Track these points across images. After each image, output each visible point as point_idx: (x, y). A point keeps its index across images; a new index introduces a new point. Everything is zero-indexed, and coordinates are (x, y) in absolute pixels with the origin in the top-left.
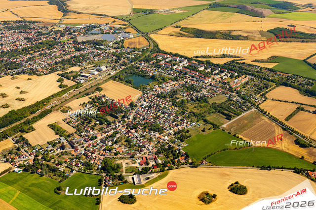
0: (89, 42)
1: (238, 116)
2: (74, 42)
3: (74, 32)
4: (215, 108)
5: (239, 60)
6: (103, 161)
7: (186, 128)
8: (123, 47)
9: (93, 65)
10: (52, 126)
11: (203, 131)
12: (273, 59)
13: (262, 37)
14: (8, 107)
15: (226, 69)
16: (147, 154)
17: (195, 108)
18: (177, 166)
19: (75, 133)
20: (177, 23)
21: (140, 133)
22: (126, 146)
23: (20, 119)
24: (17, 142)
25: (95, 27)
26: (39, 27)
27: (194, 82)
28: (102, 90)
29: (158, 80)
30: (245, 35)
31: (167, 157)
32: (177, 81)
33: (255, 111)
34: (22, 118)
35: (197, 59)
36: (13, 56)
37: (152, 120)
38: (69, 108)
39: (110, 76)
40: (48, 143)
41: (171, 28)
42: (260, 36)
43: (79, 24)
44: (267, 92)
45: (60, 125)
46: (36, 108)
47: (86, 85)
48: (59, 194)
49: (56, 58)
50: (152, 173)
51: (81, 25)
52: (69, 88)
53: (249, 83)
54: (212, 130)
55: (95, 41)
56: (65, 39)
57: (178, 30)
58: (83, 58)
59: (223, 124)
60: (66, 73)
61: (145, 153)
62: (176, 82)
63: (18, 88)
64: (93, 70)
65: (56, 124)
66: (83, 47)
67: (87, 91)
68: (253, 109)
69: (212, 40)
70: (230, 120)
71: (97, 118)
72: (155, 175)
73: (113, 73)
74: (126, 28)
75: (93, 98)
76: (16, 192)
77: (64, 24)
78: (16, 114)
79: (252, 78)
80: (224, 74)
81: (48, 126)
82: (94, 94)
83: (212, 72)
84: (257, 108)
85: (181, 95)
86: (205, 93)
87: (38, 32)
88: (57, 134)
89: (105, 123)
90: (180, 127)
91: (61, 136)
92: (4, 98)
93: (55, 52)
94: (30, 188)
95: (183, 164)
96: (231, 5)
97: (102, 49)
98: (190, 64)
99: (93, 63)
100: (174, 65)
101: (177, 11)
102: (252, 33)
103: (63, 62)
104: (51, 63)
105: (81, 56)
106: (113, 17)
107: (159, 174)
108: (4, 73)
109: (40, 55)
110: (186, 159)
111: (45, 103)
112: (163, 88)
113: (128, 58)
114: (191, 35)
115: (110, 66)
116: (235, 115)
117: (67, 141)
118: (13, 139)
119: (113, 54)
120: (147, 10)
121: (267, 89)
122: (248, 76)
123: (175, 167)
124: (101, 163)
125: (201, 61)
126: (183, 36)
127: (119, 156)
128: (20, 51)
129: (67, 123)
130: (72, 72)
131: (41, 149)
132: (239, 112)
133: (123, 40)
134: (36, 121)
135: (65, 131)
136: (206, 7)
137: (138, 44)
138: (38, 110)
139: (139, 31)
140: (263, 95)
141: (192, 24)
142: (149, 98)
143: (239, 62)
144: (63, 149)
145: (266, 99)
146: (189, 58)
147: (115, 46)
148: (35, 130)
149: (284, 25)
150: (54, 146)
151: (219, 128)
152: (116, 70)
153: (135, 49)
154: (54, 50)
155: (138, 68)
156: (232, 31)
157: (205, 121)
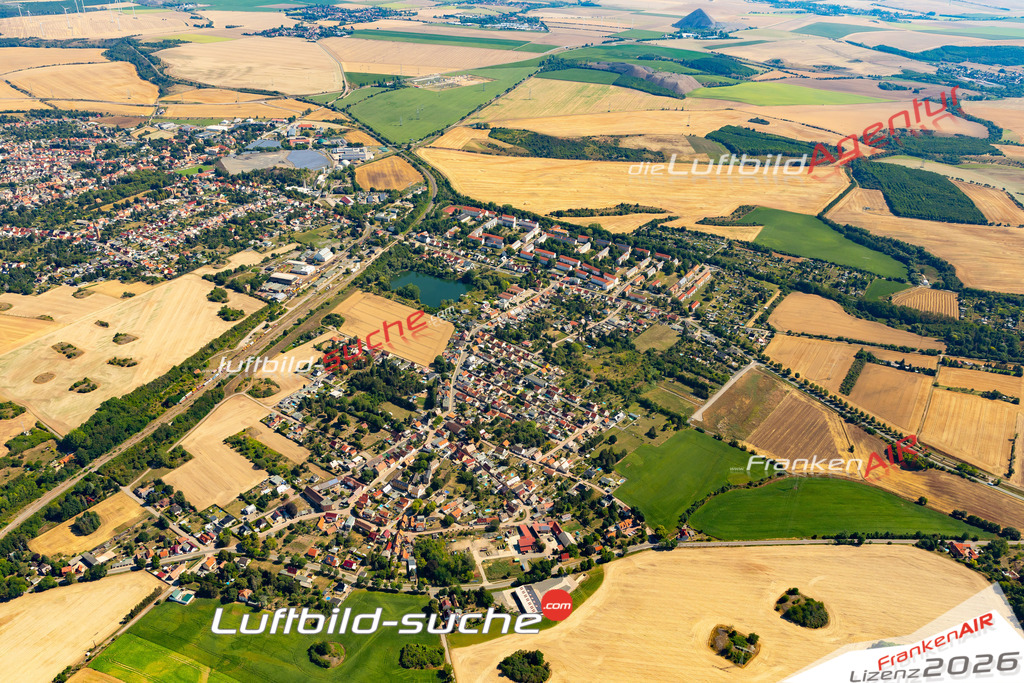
0: (262, 176)
1: (722, 384)
2: (218, 173)
3: (208, 143)
4: (657, 365)
5: (666, 220)
6: (417, 547)
7: (604, 429)
8: (357, 188)
9: (293, 246)
10: (238, 443)
11: (651, 435)
12: (746, 215)
13: (697, 152)
14: (94, 388)
15: (648, 248)
16: (529, 516)
17: (606, 368)
18: (620, 547)
19: (310, 461)
20: (474, 115)
21: (490, 453)
22: (464, 496)
23: (139, 425)
24: (150, 501)
25: (260, 128)
26: (104, 131)
27: (579, 290)
28: (342, 321)
29: (484, 288)
30: (655, 147)
31: (585, 523)
32: (534, 287)
33: (759, 368)
34: (143, 424)
35: (564, 220)
36: (58, 222)
37: (509, 411)
38: (268, 381)
39: (352, 277)
40: (241, 497)
41: (465, 131)
42: (692, 150)
43: (213, 121)
44: (768, 312)
45: (258, 439)
46: (175, 387)
47: (294, 310)
48: (327, 667)
49: (183, 226)
50: (560, 574)
51: (219, 121)
52: (250, 319)
53: (716, 288)
54: (671, 433)
55: (277, 172)
56: (188, 165)
57: (484, 135)
58: (259, 225)
59: (692, 411)
60: (228, 273)
61: (521, 515)
62: (531, 292)
63: (104, 325)
64: (298, 259)
65: (248, 435)
66: (249, 191)
67: (304, 328)
68: (753, 365)
69: (578, 161)
70: (706, 397)
71: (357, 410)
72: (570, 583)
73: (357, 269)
74: (345, 131)
75: (324, 347)
76: (198, 672)
77: (171, 120)
78: (124, 409)
79: (718, 274)
80: (646, 262)
81: (226, 441)
82: (326, 336)
83: (615, 259)
84: (762, 360)
85: (556, 329)
86: (617, 321)
87: (107, 146)
88: (257, 467)
89: (385, 426)
90: (588, 428)
91: (271, 473)
92: (72, 360)
93: (173, 207)
94: (236, 653)
95: (633, 542)
96: (594, 64)
97: (304, 196)
98: (553, 237)
99: (291, 240)
100: (512, 241)
101: (464, 82)
102: (670, 142)
103: (209, 238)
104: (173, 242)
105: (251, 219)
106: (301, 99)
107: (581, 578)
108: (45, 278)
109: (136, 216)
110: (635, 524)
111: (197, 371)
112: (503, 310)
113: (382, 221)
114: (522, 150)
115: (342, 248)
116: (714, 384)
117: (294, 487)
118: (136, 492)
119: (337, 210)
120: (385, 78)
121: (764, 302)
122: (707, 267)
123: (616, 552)
124: (413, 555)
125: (577, 227)
126: (501, 151)
127: (456, 527)
128: (72, 208)
129: (278, 431)
130: (242, 268)
131: (228, 518)
132: (720, 373)
133: (350, 168)
134: (187, 430)
135: (280, 456)
136: (533, 69)
137: (393, 178)
138: (182, 393)
139: (385, 142)
140: (762, 320)
141: (515, 119)
142: (476, 343)
143: (668, 224)
144: (292, 516)
145: (773, 331)
146: (543, 219)
147: (335, 185)
148: (191, 458)
149: (740, 119)
150: (261, 505)
151: (688, 425)
152: (361, 258)
153: (392, 196)
154: (170, 200)
155: (419, 251)
156: (621, 136)
157: (645, 404)
